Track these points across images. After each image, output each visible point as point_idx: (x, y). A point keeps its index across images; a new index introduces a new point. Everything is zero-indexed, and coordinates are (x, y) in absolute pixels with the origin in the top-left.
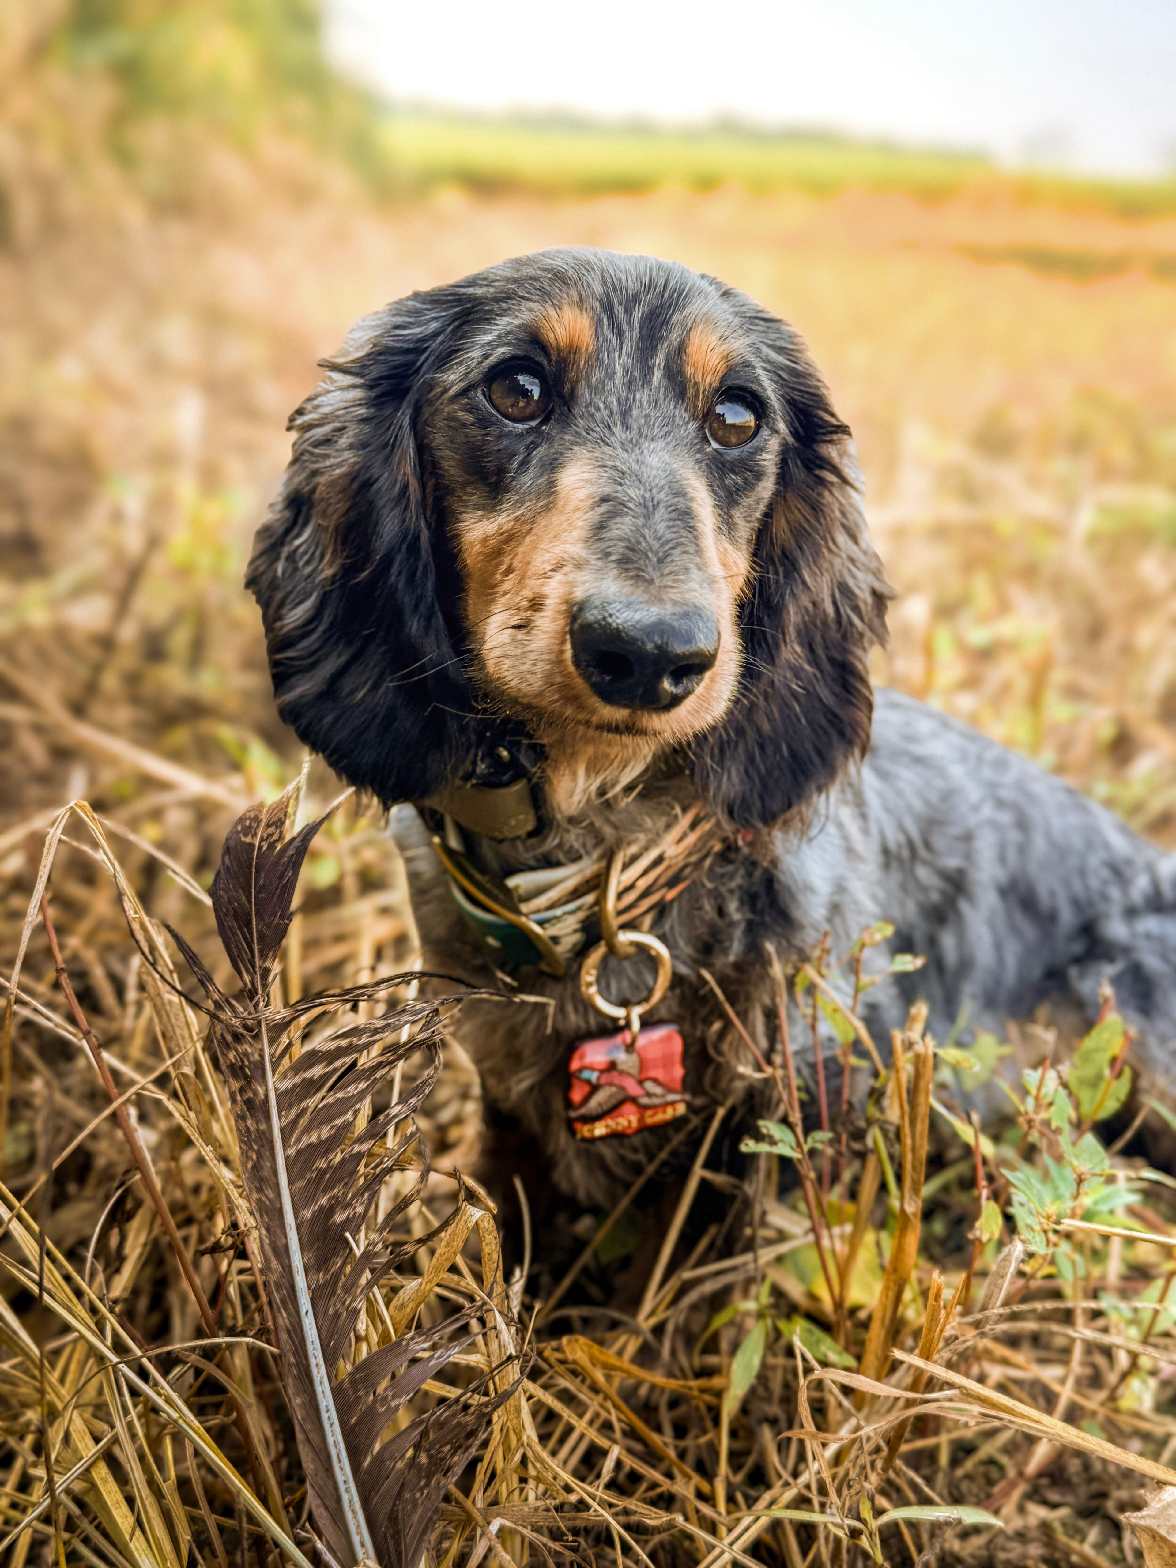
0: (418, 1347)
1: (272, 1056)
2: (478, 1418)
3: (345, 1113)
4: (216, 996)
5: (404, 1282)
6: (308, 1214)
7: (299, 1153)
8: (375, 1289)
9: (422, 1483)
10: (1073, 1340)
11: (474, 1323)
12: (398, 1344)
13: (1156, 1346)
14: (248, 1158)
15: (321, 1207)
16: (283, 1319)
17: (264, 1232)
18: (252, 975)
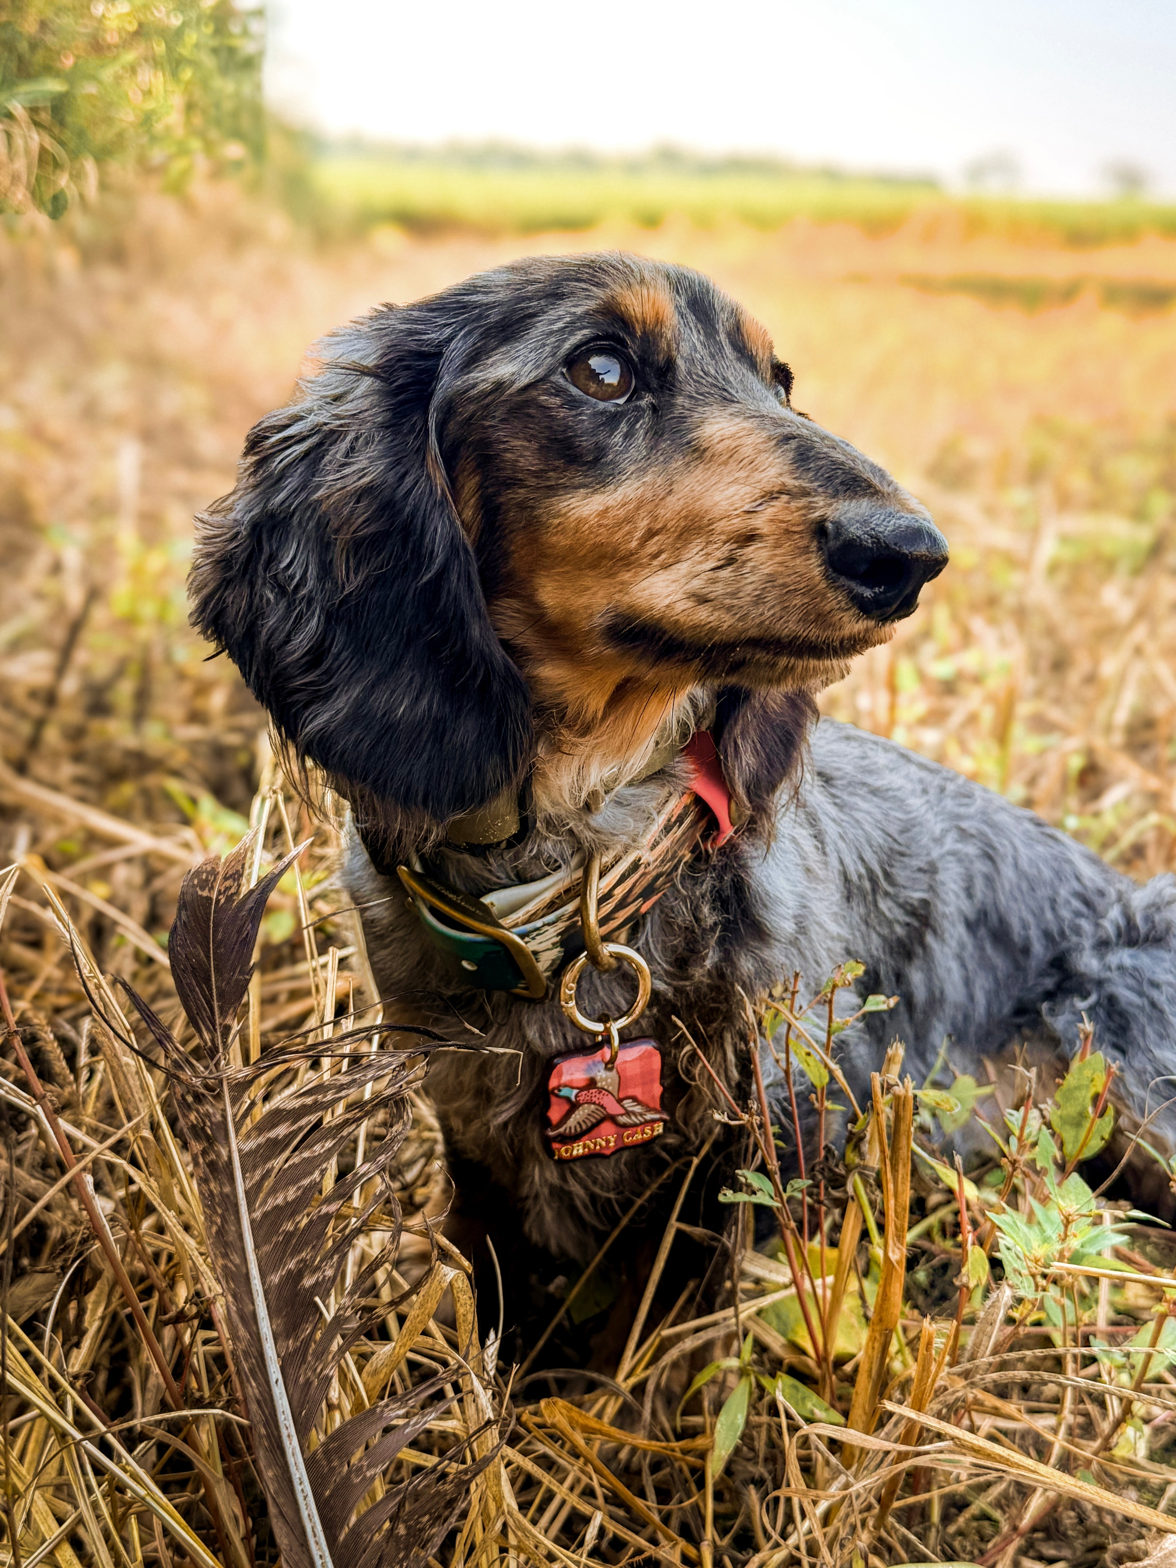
0: (393, 1414)
1: (235, 1116)
2: (456, 1486)
3: (312, 1173)
4: (175, 1056)
5: (375, 1348)
6: (275, 1278)
7: (265, 1215)
8: (347, 1355)
9: (401, 1555)
10: (1063, 1387)
11: (448, 1388)
12: (372, 1411)
13: (1149, 1393)
14: (212, 1222)
15: (289, 1272)
16: (253, 1389)
17: (230, 1298)
18: (213, 1032)
